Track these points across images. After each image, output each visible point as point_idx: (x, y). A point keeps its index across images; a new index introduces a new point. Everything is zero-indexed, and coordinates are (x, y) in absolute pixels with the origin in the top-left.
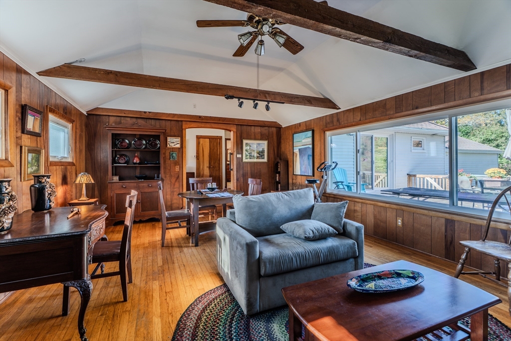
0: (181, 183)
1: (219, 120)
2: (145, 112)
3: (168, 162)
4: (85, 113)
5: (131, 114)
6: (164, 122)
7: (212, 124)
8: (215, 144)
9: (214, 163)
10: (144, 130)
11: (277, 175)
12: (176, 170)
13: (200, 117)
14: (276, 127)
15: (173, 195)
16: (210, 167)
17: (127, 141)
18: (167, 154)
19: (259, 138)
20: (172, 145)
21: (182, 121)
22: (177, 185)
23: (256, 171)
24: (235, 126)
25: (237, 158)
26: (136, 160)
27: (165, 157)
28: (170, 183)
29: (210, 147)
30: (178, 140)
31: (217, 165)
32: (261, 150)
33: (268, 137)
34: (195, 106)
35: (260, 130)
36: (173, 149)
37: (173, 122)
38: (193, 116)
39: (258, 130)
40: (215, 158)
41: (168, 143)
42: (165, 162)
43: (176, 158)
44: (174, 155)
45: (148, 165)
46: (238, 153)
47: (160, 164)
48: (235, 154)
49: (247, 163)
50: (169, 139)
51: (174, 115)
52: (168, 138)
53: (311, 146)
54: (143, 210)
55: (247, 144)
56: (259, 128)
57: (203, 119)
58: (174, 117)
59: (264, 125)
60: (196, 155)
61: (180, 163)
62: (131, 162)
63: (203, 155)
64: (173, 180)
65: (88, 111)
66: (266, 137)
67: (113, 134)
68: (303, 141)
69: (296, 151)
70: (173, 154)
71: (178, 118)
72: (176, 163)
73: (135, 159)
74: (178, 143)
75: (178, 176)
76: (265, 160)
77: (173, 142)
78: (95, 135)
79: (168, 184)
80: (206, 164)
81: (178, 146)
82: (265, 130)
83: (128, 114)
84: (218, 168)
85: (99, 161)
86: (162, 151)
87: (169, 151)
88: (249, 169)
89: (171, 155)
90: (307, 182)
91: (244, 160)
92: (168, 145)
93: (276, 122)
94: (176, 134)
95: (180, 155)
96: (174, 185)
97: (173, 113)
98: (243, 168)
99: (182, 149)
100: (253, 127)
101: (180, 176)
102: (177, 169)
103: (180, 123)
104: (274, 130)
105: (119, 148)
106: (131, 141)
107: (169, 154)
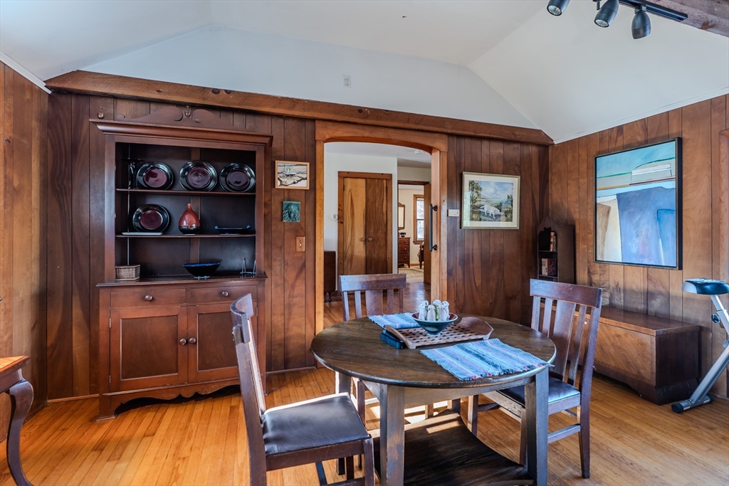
0: (310, 283)
1: (408, 121)
2: (216, 91)
3: (276, 227)
4: (42, 86)
5: (177, 94)
6: (266, 120)
7: (390, 130)
8: (377, 190)
9: (376, 232)
10: (210, 136)
11: (545, 261)
12: (299, 250)
13: (360, 110)
14: (538, 145)
15: (290, 314)
16: (366, 241)
17: (162, 166)
18: (275, 207)
19: (501, 169)
20: (289, 181)
21: (313, 120)
22: (300, 288)
23: (492, 251)
24: (445, 137)
25: (450, 219)
26: (189, 222)
27: (270, 212)
28: (280, 282)
29: (367, 198)
30: (303, 169)
31: (380, 234)
32: (503, 198)
33: (520, 166)
34: (347, 82)
35: (502, 152)
36: (291, 194)
37: (290, 123)
38: (344, 106)
39: (497, 150)
40: (377, 221)
41: (277, 176)
42: (268, 226)
43: (298, 216)
44: (293, 208)
45: (222, 236)
46: (451, 206)
47: (254, 232)
48: (444, 207)
49: (473, 230)
50: (281, 166)
51: (294, 102)
52: (278, 163)
53: (672, 185)
54: (203, 366)
55: (471, 183)
56: (500, 145)
57: (367, 117)
58: (292, 108)
59: (513, 138)
60: (337, 213)
61: (310, 229)
62: (175, 227)
63: (353, 214)
64: (291, 275)
65: (50, 80)
66: (517, 168)
67: (118, 144)
68: (635, 173)
69: (606, 198)
70: (289, 205)
71: (304, 110)
72: (298, 231)
73: (187, 217)
74: (304, 176)
75: (304, 265)
76: (514, 224)
77: (292, 175)
78: (74, 149)
79: (277, 285)
80: (359, 233)
81: (304, 185)
82: (513, 151)
83: (169, 93)
84: (384, 242)
85: (86, 222)
86: (261, 198)
87: (279, 198)
88: (476, 246)
89: (284, 209)
90: (692, 290)
91: (467, 223)
92: (279, 183)
93: (540, 131)
94: (298, 153)
95: (309, 209)
96: (293, 287)
97: (290, 96)
98: (462, 242)
99: (312, 195)
100: (485, 144)
101: (309, 264)
102: (301, 244)
103: (309, 125)
104: (533, 150)
105: (142, 187)
106: (175, 168)
107: (279, 205)
